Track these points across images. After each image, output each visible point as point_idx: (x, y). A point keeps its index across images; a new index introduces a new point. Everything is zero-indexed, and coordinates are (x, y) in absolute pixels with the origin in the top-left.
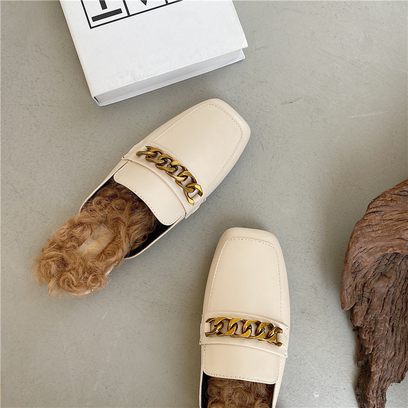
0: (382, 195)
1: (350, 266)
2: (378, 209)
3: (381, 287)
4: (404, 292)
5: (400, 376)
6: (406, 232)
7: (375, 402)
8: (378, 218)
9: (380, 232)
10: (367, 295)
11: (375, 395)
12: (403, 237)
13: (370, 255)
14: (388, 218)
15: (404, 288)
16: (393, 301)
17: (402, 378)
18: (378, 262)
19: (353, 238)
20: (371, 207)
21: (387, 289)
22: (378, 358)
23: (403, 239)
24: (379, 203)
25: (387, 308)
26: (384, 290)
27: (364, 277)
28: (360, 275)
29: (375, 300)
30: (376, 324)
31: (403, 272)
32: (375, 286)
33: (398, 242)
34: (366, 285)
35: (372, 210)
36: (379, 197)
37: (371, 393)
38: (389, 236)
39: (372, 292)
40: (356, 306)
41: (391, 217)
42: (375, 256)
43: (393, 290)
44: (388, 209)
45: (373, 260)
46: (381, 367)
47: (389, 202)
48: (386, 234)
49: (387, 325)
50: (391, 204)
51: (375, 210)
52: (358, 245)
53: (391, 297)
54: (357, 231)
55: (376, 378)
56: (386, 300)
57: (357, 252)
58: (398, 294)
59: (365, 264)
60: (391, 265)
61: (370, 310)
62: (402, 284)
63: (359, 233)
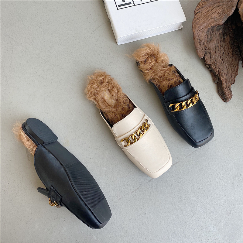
0: (198, 5)
1: (197, 40)
2: (199, 11)
3: (212, 45)
4: (221, 46)
5: (233, 80)
6: (213, 15)
7: (228, 92)
8: (200, 14)
9: (203, 19)
10: (208, 51)
11: (226, 89)
12: (212, 17)
13: (202, 32)
14: (204, 13)
15: (221, 44)
16: (219, 50)
17: (235, 81)
18: (207, 35)
19: (193, 27)
20: (196, 11)
21: (215, 45)
22: (222, 73)
23: (212, 18)
24: (198, 8)
25: (218, 53)
26: (214, 46)
27: (204, 44)
28: (202, 43)
29: (211, 51)
30: (216, 60)
31: (218, 37)
32: (210, 46)
33: (211, 20)
34: (206, 47)
35: (197, 12)
36: (197, 6)
37: (224, 89)
38: (207, 20)
39: (209, 49)
40: (205, 56)
41: (205, 12)
42: (205, 31)
43: (217, 45)
44: (202, 9)
45: (205, 34)
46: (224, 77)
47: (202, 6)
48: (205, 19)
49: (220, 59)
50: (203, 6)
51: (198, 12)
52: (196, 29)
53: (217, 48)
54: (194, 23)
55: (224, 82)
56: (216, 50)
57: (197, 32)
58: (219, 47)
59: (202, 37)
60: (212, 35)
61: (211, 56)
62: (219, 43)
63: (195, 23)
